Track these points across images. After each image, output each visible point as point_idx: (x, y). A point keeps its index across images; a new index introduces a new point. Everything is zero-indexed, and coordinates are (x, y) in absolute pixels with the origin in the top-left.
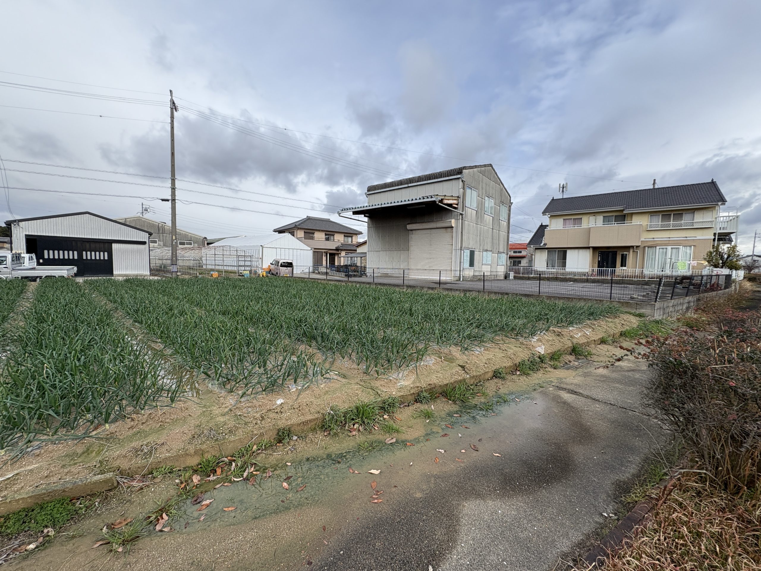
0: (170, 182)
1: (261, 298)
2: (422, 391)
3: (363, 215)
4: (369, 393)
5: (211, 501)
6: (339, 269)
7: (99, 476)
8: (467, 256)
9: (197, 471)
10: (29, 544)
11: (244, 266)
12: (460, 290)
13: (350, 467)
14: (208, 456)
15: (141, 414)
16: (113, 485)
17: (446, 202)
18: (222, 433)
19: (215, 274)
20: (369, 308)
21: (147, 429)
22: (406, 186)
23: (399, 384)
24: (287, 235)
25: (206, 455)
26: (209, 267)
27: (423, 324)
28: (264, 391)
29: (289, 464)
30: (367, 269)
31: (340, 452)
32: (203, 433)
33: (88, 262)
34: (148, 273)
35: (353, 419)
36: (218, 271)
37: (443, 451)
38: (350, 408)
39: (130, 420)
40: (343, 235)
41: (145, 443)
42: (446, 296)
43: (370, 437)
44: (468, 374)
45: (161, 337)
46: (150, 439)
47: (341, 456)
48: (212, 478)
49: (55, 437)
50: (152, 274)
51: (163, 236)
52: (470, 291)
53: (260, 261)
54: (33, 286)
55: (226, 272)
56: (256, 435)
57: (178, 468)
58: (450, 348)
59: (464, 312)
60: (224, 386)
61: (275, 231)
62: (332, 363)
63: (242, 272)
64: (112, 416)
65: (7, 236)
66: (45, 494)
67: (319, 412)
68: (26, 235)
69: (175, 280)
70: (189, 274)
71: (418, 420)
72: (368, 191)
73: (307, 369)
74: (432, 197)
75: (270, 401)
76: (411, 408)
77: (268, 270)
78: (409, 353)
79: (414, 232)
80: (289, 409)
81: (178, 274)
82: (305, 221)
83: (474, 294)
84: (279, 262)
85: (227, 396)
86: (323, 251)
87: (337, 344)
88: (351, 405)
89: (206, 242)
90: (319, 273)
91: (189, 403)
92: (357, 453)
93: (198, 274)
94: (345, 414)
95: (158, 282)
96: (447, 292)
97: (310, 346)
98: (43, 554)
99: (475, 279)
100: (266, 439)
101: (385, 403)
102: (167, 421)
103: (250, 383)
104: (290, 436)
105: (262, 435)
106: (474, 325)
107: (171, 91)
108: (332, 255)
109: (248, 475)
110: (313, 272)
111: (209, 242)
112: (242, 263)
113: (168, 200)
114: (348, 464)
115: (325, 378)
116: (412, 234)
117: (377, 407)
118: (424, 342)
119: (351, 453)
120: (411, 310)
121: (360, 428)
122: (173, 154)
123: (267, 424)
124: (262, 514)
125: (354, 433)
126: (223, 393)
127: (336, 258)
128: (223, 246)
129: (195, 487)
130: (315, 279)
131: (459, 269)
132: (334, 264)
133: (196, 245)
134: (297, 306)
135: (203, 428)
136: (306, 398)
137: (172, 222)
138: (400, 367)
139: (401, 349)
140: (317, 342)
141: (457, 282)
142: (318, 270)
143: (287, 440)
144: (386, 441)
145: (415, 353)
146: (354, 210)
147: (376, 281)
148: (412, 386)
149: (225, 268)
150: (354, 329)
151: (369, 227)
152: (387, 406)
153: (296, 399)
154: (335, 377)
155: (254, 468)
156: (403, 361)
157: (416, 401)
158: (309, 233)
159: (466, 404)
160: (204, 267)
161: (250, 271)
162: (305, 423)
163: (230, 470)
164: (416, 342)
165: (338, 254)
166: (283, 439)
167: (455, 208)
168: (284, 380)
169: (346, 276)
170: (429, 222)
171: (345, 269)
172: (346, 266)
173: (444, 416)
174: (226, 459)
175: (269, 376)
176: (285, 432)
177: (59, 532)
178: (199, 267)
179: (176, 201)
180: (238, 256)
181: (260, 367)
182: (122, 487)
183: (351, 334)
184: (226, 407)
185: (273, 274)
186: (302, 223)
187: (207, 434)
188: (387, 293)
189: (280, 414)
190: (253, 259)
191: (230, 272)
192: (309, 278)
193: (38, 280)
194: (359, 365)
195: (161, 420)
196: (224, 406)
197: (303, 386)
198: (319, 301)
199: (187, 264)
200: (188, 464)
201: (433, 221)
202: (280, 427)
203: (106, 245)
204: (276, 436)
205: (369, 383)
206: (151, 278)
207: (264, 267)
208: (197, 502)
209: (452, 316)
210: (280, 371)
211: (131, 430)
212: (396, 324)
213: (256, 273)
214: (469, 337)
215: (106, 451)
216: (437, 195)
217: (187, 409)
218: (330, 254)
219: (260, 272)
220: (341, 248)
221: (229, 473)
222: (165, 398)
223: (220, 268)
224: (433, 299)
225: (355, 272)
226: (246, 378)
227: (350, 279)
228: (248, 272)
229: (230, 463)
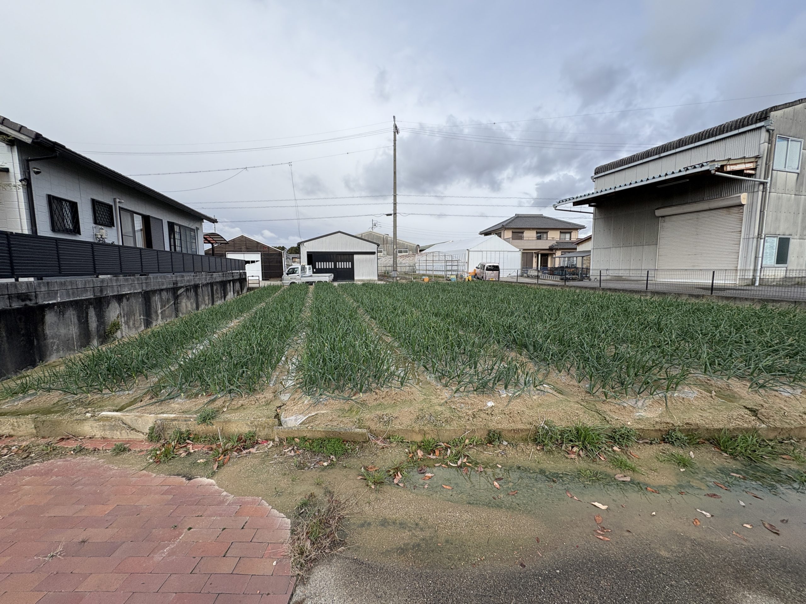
0: (393, 198)
1: (467, 301)
2: (674, 430)
3: (588, 205)
4: (593, 416)
5: (432, 475)
6: (553, 272)
7: (359, 429)
8: (772, 247)
9: (420, 447)
10: (324, 462)
11: (451, 270)
12: (753, 300)
13: (567, 490)
14: (429, 437)
15: (381, 391)
16: (366, 439)
17: (729, 168)
18: (440, 421)
19: (426, 279)
20: (593, 318)
21: (386, 403)
22: (657, 156)
23: (638, 414)
24: (494, 237)
25: (427, 436)
26: (422, 272)
27: (679, 344)
28: (475, 391)
29: (500, 466)
30: (591, 272)
31: (555, 471)
32: (425, 417)
33: (341, 270)
34: (376, 278)
35: (571, 441)
36: (429, 276)
37: (708, 515)
38: (568, 427)
39: (374, 393)
40: (558, 232)
41: (385, 413)
42: (724, 307)
43: (594, 466)
44: (763, 422)
45: (390, 332)
46: (388, 411)
47: (557, 475)
48: (432, 456)
49: (334, 395)
50: (379, 280)
51: (386, 246)
52: (774, 301)
53: (466, 265)
54: (312, 288)
55: (435, 276)
56: (468, 430)
57: (407, 441)
58: (729, 381)
59: (761, 332)
60: (440, 380)
61: (481, 233)
62: (546, 376)
63: (449, 276)
64: (364, 389)
65: (297, 253)
66: (330, 432)
67: (531, 424)
68: (308, 252)
69: (396, 284)
70: (406, 279)
71: (667, 465)
72: (596, 173)
73: (518, 377)
74: (702, 166)
75: (481, 401)
76: (655, 447)
77: (473, 274)
78: (655, 378)
79: (667, 218)
80: (500, 414)
81: (398, 279)
82: (513, 220)
83: (784, 307)
84: (484, 266)
85: (443, 389)
86: (534, 251)
87: (552, 355)
88: (569, 424)
89: (419, 249)
90: (528, 277)
91: (414, 389)
92: (577, 479)
93: (412, 279)
94: (562, 433)
95: (384, 285)
96: (725, 302)
97: (521, 355)
98: (331, 471)
99: (786, 282)
100: (477, 436)
101: (615, 432)
102: (399, 400)
103: (462, 381)
104: (501, 439)
105: (473, 431)
106: (782, 353)
107: (394, 117)
108: (545, 256)
109: (461, 464)
110: (522, 276)
111: (421, 249)
112: (449, 268)
113: (391, 215)
114: (565, 487)
115: (538, 390)
116: (664, 221)
117: (604, 434)
118: (681, 367)
119: (569, 477)
120: (659, 324)
121: (581, 453)
122: (395, 173)
123: (479, 423)
124: (475, 502)
125: (573, 456)
126: (440, 386)
127: (549, 259)
128: (433, 252)
129: (419, 460)
130: (524, 283)
131: (752, 268)
132: (547, 266)
133: (411, 252)
134: (505, 311)
135: (425, 412)
136: (517, 406)
137: (394, 234)
138: (639, 394)
139: (641, 371)
140: (528, 351)
141: (750, 288)
142: (527, 273)
143: (497, 443)
144: (616, 477)
145: (664, 379)
146: (575, 200)
147: (603, 285)
148: (657, 420)
149: (435, 273)
150: (574, 341)
151: (595, 219)
152: (618, 436)
153: (507, 405)
154: (551, 391)
155: (467, 459)
156: (645, 387)
157: (664, 440)
158: (518, 233)
159: (758, 464)
160: (417, 272)
161: (457, 276)
162: (516, 431)
163: (447, 455)
164: (666, 365)
165: (552, 254)
166: (494, 441)
167: (750, 175)
168: (494, 384)
169: (562, 279)
170: (695, 202)
171: (561, 271)
172: (562, 268)
173: (711, 470)
174: (443, 444)
175: (479, 378)
176: (496, 435)
177: (338, 461)
178: (413, 272)
179: (397, 214)
180: (446, 261)
181: (471, 368)
182: (371, 442)
183: (569, 346)
184: (442, 399)
185: (478, 278)
186: (510, 223)
187: (428, 419)
188: (620, 301)
189: (491, 416)
190: (460, 264)
191: (439, 277)
192: (517, 282)
193: (314, 284)
194: (579, 382)
195: (394, 398)
196: (440, 397)
197: (514, 394)
198: (529, 308)
199: (404, 270)
200: (413, 440)
201: (703, 200)
202: (490, 428)
203: (350, 256)
204: (486, 436)
205: (594, 405)
206: (379, 282)
207: (469, 271)
208: (422, 472)
209: (735, 337)
210: (490, 375)
211: (375, 401)
212: (635, 340)
213: (462, 277)
214: (769, 369)
215: (361, 413)
216: (714, 161)
217: (412, 394)
218: (542, 255)
219: (466, 276)
220: (556, 247)
221: (446, 457)
222: (396, 382)
223: (431, 273)
224: (698, 310)
225: (574, 275)
226: (458, 376)
227: (567, 283)
228: (455, 277)
229: (446, 449)
